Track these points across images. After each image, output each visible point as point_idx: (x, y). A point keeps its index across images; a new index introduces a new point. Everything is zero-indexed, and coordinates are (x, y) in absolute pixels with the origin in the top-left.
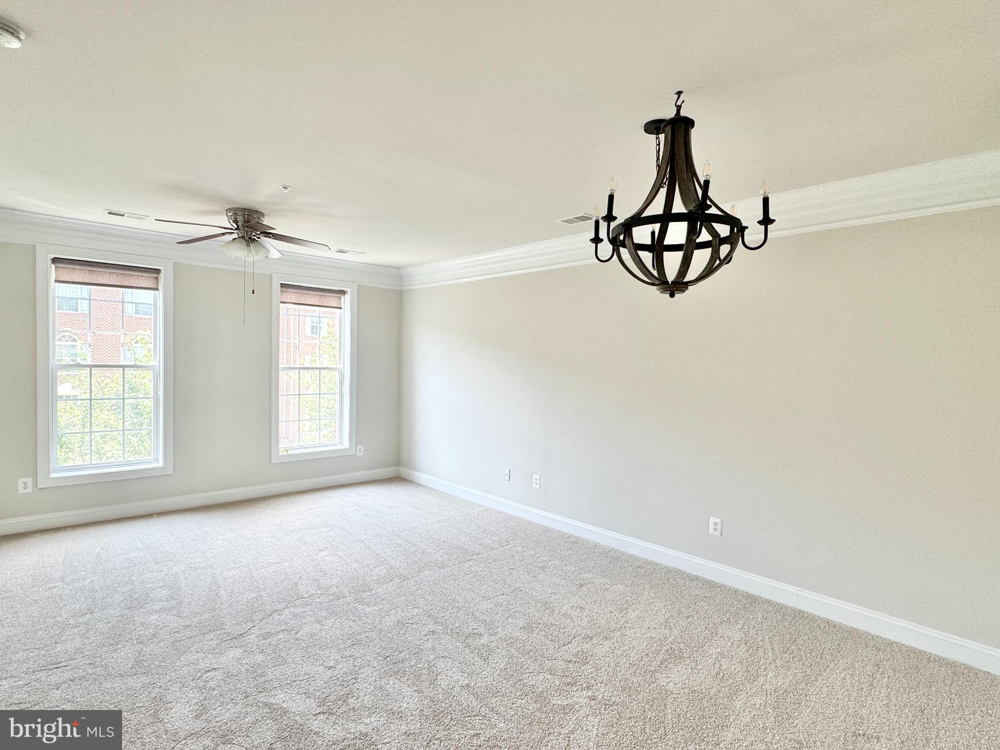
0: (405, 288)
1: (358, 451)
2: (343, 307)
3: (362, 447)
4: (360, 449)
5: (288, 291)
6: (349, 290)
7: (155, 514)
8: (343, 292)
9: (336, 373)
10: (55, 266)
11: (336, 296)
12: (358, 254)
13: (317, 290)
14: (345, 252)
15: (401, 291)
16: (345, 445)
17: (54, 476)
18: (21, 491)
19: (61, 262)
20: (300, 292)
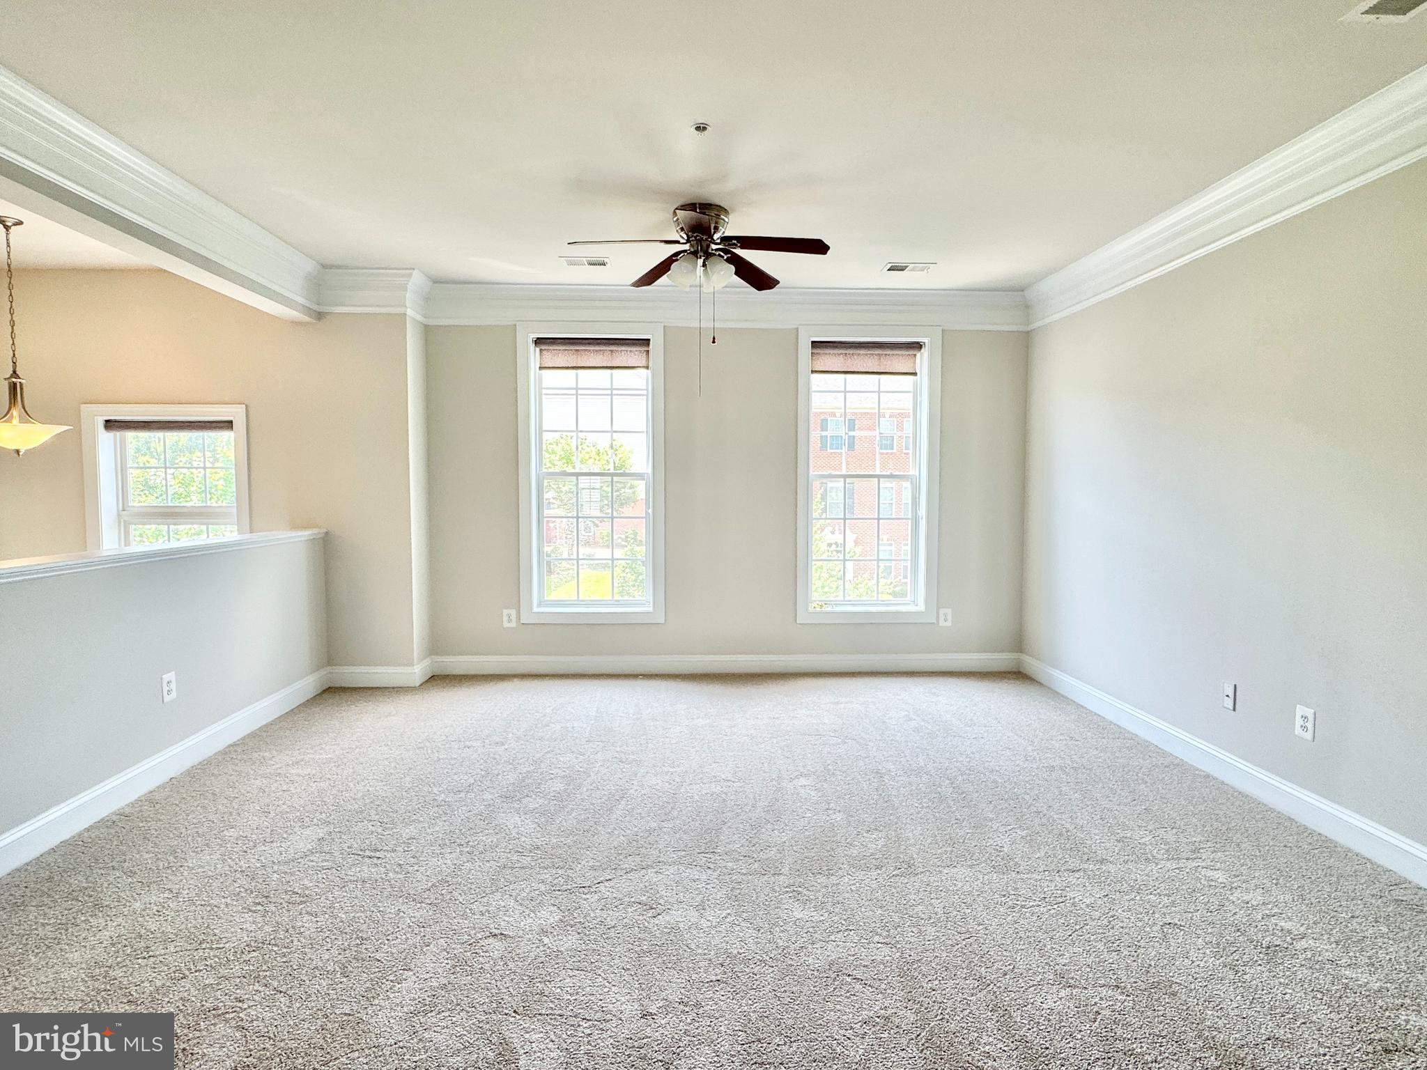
0: (1036, 325)
1: (942, 618)
2: (918, 371)
3: (949, 611)
4: (945, 615)
5: (826, 354)
6: (925, 340)
7: (641, 675)
8: (918, 346)
9: (907, 485)
10: (538, 349)
11: (907, 353)
12: (924, 266)
13: (873, 347)
14: (902, 269)
15: (1028, 333)
16: (917, 605)
17: (535, 609)
18: (506, 624)
19: (544, 344)
20: (846, 352)
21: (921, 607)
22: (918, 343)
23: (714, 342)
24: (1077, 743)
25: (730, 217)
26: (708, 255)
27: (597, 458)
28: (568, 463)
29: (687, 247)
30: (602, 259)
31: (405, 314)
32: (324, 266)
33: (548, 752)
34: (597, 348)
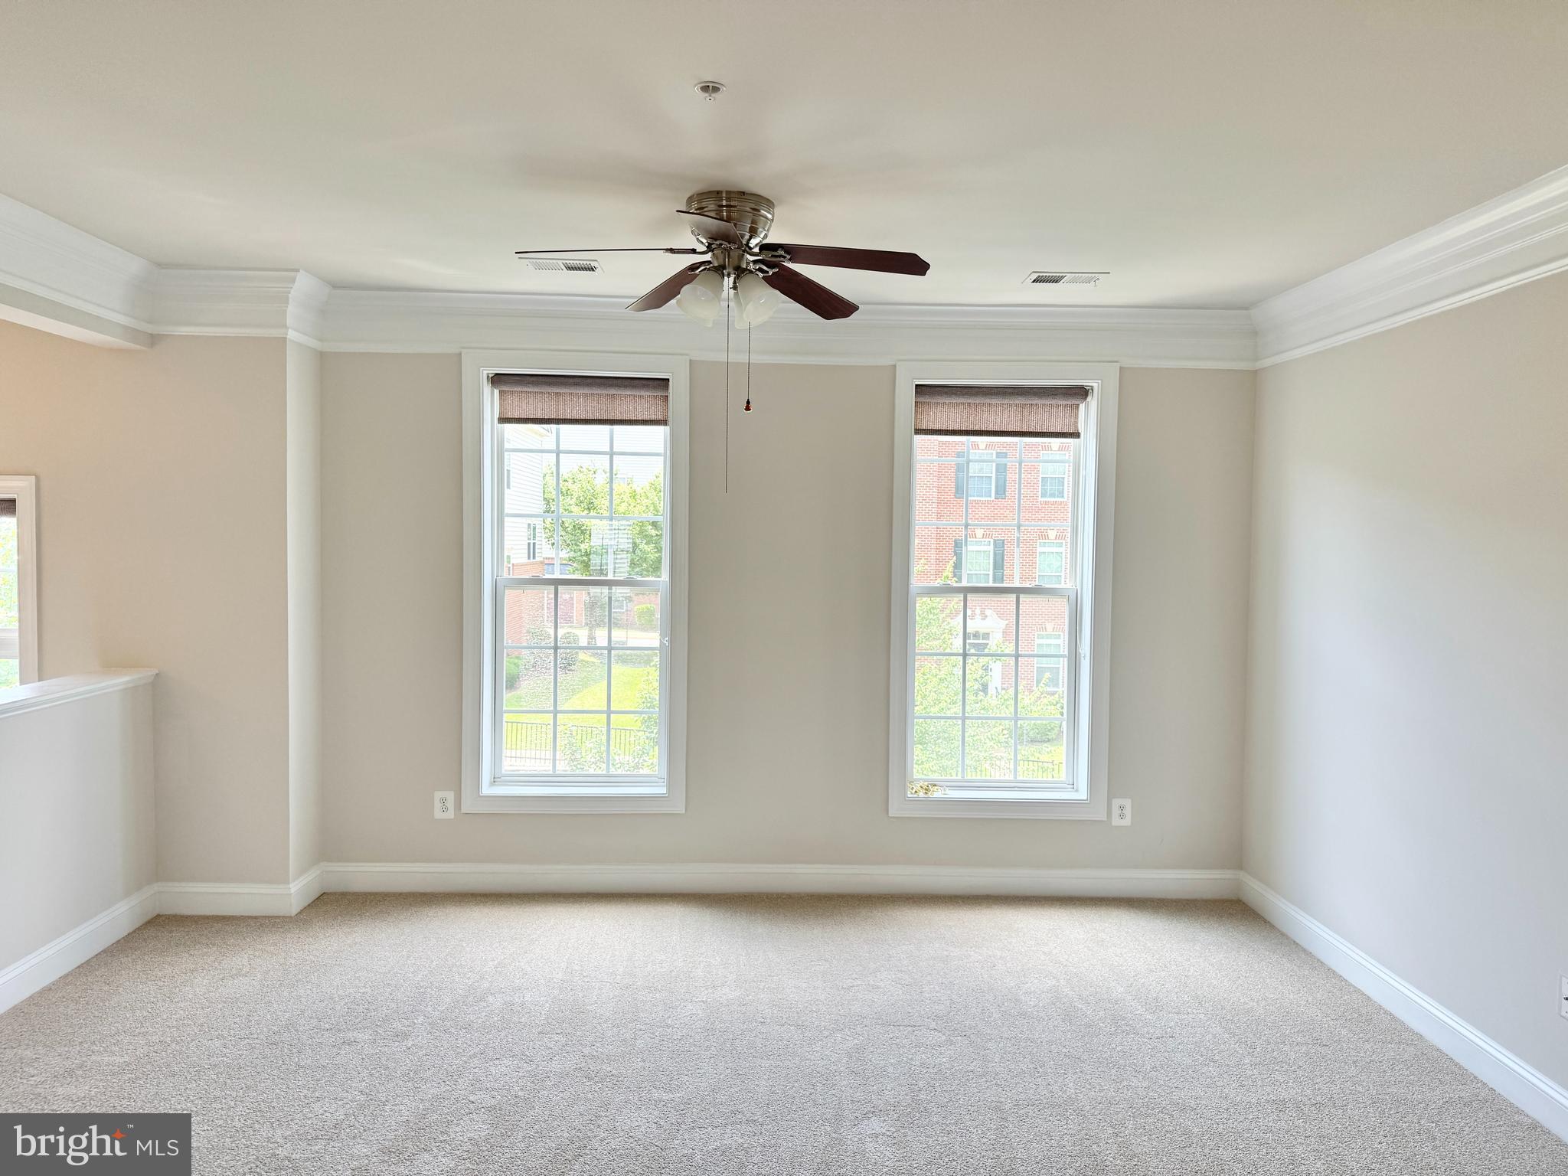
1: (1116, 811)
2: (1081, 432)
3: (1126, 801)
4: (1122, 808)
5: (939, 404)
6: (1093, 384)
8: (1082, 392)
10: (496, 392)
11: (1065, 403)
12: (1090, 277)
13: (1011, 394)
14: (1055, 280)
15: (1255, 374)
16: (1077, 791)
17: (486, 790)
18: (438, 814)
19: (506, 383)
20: (969, 401)
21: (1083, 794)
22: (1082, 388)
23: (748, 408)
24: (1324, 1050)
25: (777, 210)
26: (740, 272)
27: (632, 501)
28: (589, 509)
29: (708, 257)
30: (588, 263)
31: (286, 338)
32: (159, 265)
33: (474, 1056)
34: (587, 391)
